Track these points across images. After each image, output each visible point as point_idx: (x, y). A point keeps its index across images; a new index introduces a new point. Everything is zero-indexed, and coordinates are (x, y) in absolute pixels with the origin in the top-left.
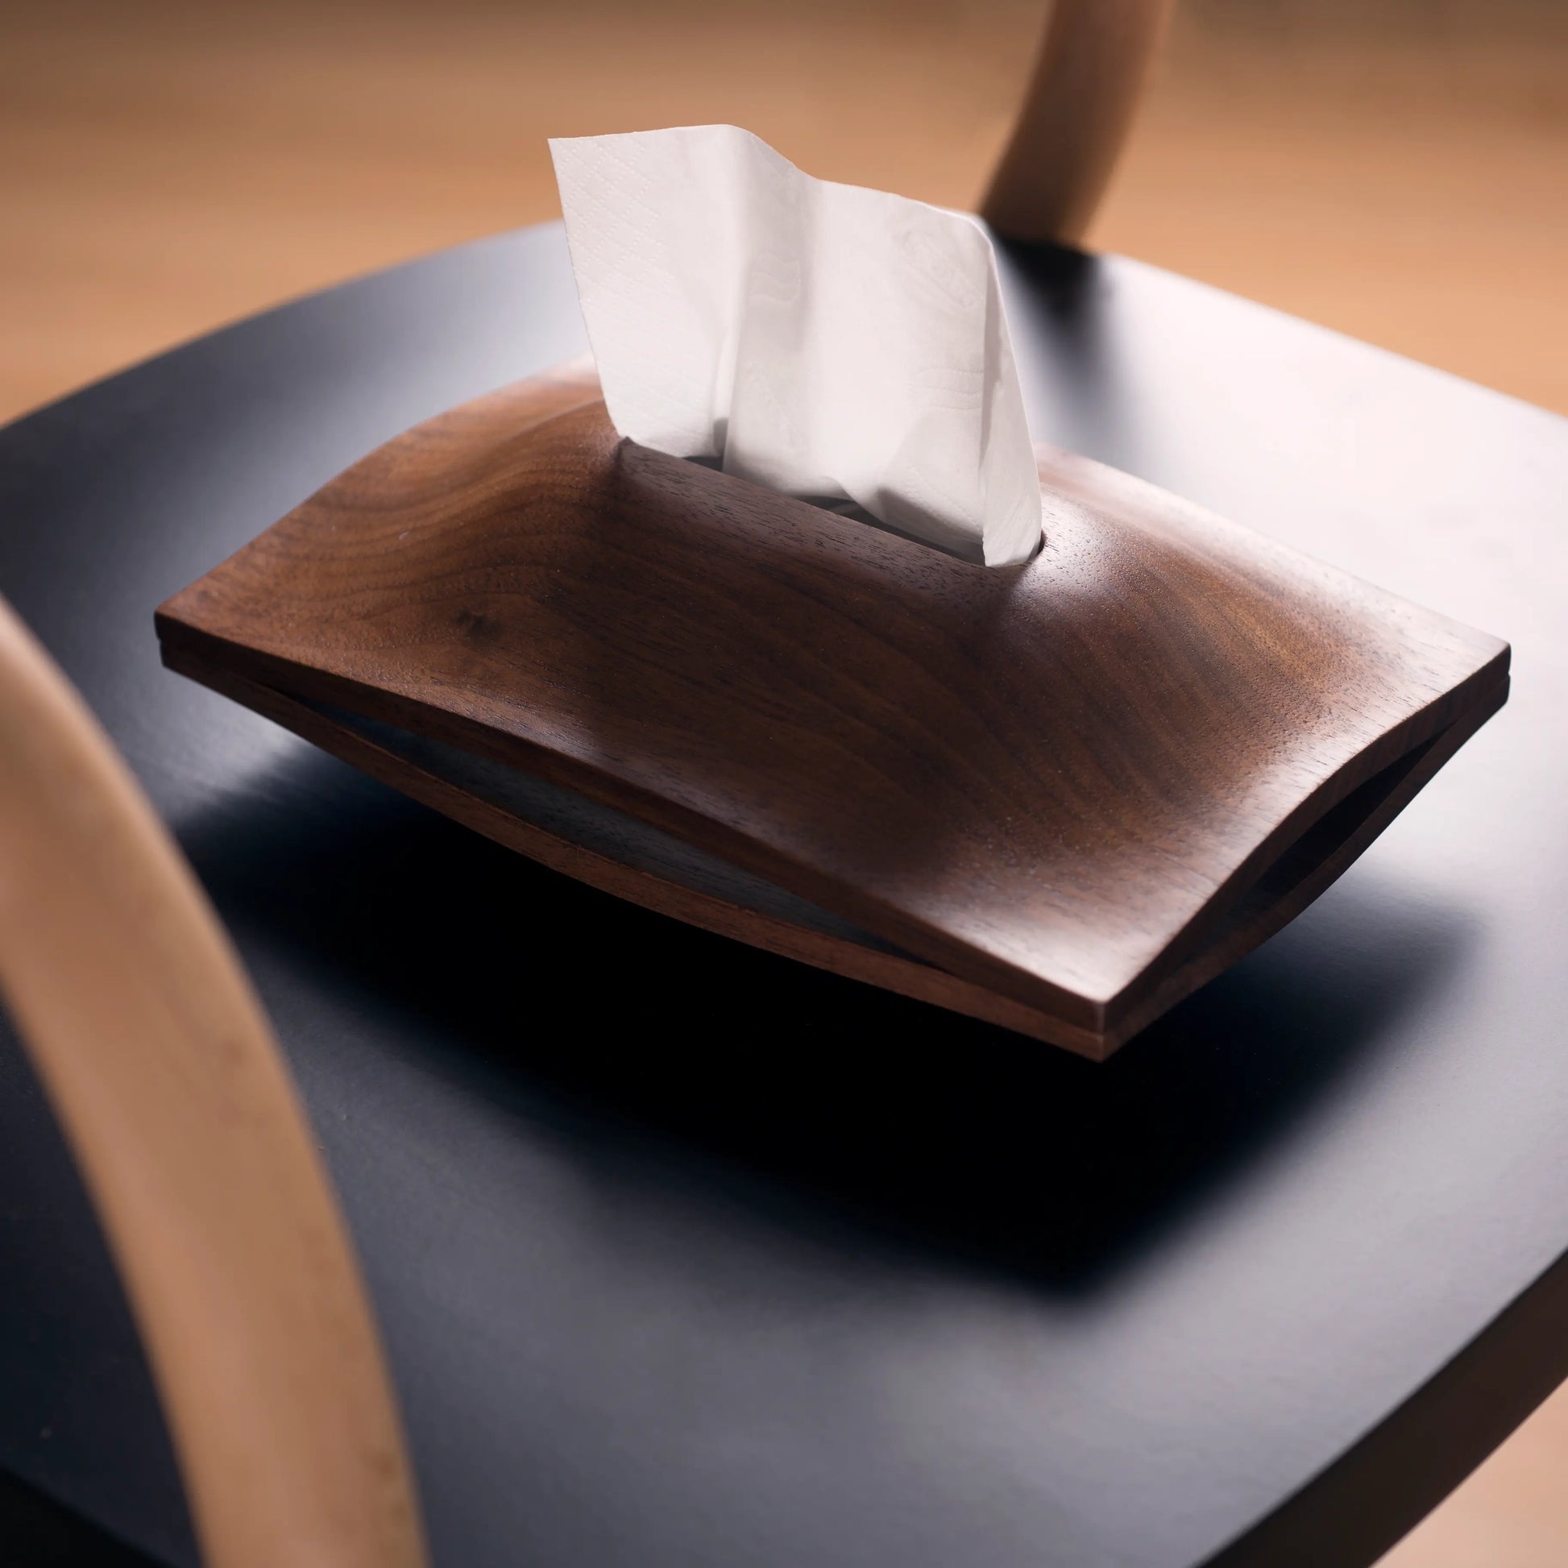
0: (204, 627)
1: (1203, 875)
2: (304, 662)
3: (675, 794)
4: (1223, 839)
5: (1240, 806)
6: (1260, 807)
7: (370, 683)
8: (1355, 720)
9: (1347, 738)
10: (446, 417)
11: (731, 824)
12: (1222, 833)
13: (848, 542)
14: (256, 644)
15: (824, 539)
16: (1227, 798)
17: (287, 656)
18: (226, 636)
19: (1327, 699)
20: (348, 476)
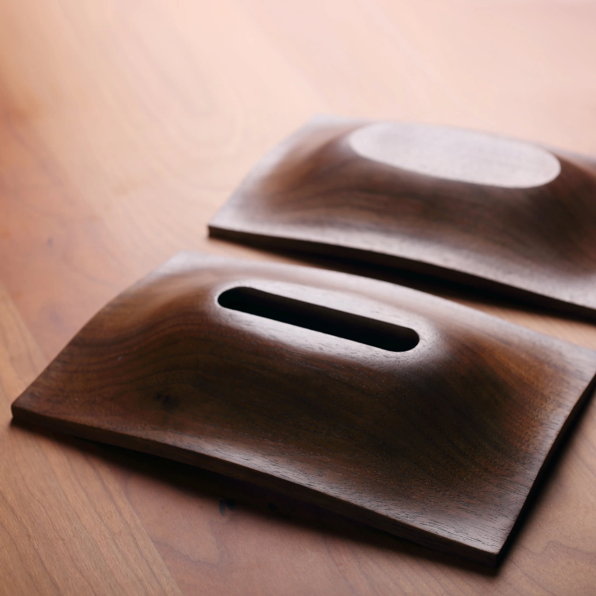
0: (36, 410)
1: (522, 485)
2: (87, 424)
3: (279, 474)
4: (526, 466)
5: (528, 449)
6: (537, 448)
7: (121, 432)
8: (561, 401)
9: (560, 410)
10: (120, 297)
11: (308, 486)
12: (524, 464)
13: (333, 347)
14: (63, 417)
15: (322, 347)
16: (522, 446)
17: (79, 422)
18: (48, 414)
19: (546, 392)
20: (85, 330)
